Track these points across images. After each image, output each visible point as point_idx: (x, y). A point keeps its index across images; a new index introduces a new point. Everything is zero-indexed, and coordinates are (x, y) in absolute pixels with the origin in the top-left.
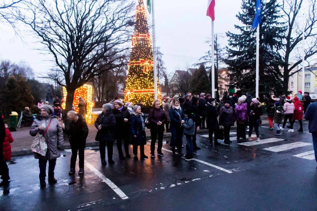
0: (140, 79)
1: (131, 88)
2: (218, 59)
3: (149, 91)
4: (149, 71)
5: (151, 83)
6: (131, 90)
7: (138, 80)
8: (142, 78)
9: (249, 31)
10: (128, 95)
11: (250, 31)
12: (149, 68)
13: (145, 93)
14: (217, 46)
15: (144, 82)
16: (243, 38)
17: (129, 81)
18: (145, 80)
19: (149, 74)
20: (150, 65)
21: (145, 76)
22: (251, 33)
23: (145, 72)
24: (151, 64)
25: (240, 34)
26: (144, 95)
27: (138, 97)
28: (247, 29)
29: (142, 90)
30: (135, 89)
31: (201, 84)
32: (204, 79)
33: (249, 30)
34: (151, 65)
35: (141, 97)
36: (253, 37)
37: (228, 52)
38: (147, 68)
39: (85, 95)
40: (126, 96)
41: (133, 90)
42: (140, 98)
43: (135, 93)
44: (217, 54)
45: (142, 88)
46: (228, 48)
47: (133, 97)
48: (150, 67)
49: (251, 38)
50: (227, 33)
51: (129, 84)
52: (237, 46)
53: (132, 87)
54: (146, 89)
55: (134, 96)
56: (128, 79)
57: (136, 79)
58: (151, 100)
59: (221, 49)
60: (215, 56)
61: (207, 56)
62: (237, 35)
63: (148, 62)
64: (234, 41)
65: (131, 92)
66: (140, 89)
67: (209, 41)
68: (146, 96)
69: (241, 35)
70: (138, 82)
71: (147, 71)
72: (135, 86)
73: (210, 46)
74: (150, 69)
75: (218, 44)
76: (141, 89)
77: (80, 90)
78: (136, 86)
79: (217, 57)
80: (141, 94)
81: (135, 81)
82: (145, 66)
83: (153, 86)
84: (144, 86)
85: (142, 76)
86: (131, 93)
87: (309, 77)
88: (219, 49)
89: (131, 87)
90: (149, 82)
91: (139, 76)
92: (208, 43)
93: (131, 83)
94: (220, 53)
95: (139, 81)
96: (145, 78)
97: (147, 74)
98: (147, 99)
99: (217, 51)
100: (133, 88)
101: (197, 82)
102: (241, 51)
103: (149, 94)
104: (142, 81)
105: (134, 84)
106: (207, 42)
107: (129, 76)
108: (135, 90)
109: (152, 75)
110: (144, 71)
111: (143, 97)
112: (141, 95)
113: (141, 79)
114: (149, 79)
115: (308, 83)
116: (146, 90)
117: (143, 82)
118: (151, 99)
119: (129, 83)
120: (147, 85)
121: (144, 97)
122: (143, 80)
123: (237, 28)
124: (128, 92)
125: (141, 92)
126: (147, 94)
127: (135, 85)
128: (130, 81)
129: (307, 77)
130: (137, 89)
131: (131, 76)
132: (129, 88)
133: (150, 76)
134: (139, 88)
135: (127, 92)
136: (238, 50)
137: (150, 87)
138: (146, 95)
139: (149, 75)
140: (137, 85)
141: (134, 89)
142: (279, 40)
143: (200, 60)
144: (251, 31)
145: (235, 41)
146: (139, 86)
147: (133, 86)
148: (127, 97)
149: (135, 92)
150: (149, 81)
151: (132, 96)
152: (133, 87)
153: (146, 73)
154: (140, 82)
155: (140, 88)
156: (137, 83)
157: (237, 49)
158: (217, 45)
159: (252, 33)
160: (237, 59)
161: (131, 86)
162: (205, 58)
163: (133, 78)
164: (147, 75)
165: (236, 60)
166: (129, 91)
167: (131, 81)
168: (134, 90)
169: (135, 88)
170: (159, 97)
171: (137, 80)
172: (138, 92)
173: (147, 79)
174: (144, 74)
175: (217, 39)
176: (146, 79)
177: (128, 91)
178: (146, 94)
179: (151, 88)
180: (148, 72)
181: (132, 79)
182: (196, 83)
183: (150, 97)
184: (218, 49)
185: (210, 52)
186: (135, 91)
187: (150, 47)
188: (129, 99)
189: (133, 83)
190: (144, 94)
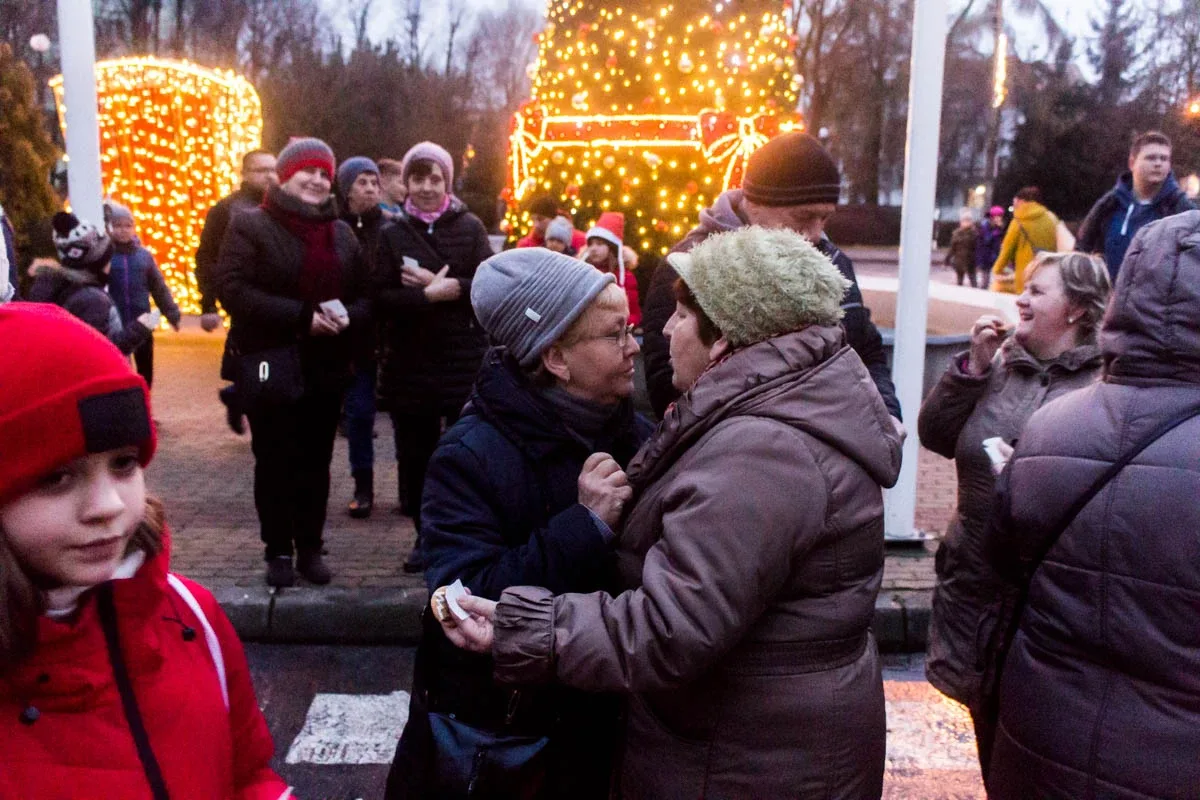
0: (596, 27)
3: (649, 130)
5: (686, 58)
7: (583, 37)
8: (610, 17)
13: (617, 144)
15: (621, 49)
18: (630, 29)
26: (610, 160)
27: (564, 175)
29: (605, 119)
30: (557, 110)
35: (588, 175)
42: (579, 180)
43: (548, 138)
45: (600, 102)
47: (536, 174)
54: (634, 111)
55: (541, 169)
58: (664, 206)
65: (527, 134)
66: (585, 107)
68: (622, 171)
70: (582, 48)
72: (558, 87)
76: (592, 112)
78: (567, 84)
80: (592, 150)
81: (565, 44)
84: (619, 81)
86: (526, 139)
90: (666, 53)
95: (589, 38)
96: (634, 18)
98: (633, 190)
103: (647, 155)
104: (604, 43)
105: (558, 65)
108: (551, 119)
111: (598, 173)
112: (587, 154)
113: (603, 23)
114: (669, 26)
116: (626, 117)
117: (612, 53)
118: (663, 193)
120: (646, 73)
121: (610, 175)
122: (619, 35)
125: (594, 131)
126: (639, 150)
127: (561, 76)
130: (567, 105)
134: (581, 99)
137: (673, 93)
138: (622, 158)
140: (572, 72)
141: (546, 108)
146: (587, 81)
149: (554, 132)
150: (671, 40)
154: (595, 48)
156: (576, 59)
168: (547, 122)
169: (554, 103)
171: (581, 31)
172: (571, 131)
173: (655, 21)
176: (642, 25)
178: (625, 149)
179: (677, 106)
183: (655, 177)
186: (550, 126)
190: (608, 151)
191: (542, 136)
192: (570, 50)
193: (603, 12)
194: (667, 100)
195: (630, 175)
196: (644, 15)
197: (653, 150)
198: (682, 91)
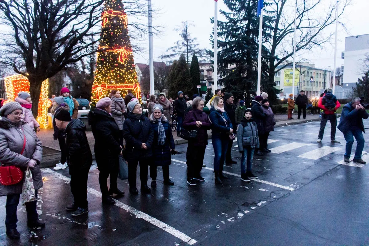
0: (114, 71)
1: (102, 82)
2: (188, 51)
3: (127, 87)
4: (126, 60)
5: (129, 76)
6: (102, 84)
7: (112, 72)
8: (116, 69)
9: (235, 19)
10: (98, 91)
11: (237, 19)
12: (125, 57)
14: (187, 35)
15: (119, 74)
16: (229, 26)
17: (99, 73)
18: (120, 71)
19: (125, 64)
20: (127, 52)
21: (122, 66)
22: (238, 21)
23: (120, 61)
24: (128, 51)
25: (225, 21)
28: (234, 15)
29: (118, 85)
30: (108, 84)
33: (236, 17)
34: (128, 53)
36: (240, 26)
37: (212, 42)
38: (124, 57)
40: (95, 93)
41: (105, 84)
43: (108, 88)
44: (187, 46)
45: (117, 82)
46: (212, 37)
47: (105, 94)
48: (127, 56)
49: (239, 26)
50: (211, 20)
51: (99, 77)
52: (223, 35)
53: (104, 81)
54: (123, 84)
55: (106, 93)
56: (97, 69)
57: (109, 70)
59: (192, 40)
61: (176, 47)
62: (222, 23)
63: (125, 48)
64: (220, 30)
65: (102, 87)
66: (114, 83)
67: (178, 29)
69: (227, 23)
70: (112, 74)
71: (124, 60)
72: (107, 80)
73: (180, 34)
74: (127, 58)
75: (188, 34)
76: (116, 84)
78: (110, 79)
79: (187, 48)
81: (108, 73)
82: (120, 53)
83: (131, 80)
84: (119, 79)
85: (117, 67)
86: (102, 88)
87: (279, 75)
88: (190, 39)
89: (103, 80)
90: (126, 75)
91: (113, 67)
92: (177, 31)
93: (102, 76)
94: (191, 45)
95: (113, 72)
96: (121, 69)
97: (124, 63)
99: (187, 42)
100: (105, 82)
101: (176, 77)
102: (227, 41)
103: (126, 90)
104: (117, 73)
105: (107, 76)
106: (176, 30)
107: (99, 66)
108: (108, 85)
109: (130, 65)
110: (119, 61)
113: (115, 70)
114: (126, 71)
115: (278, 82)
116: (122, 85)
119: (98, 75)
120: (124, 78)
122: (118, 72)
123: (222, 14)
124: (98, 87)
125: (117, 87)
126: (125, 90)
127: (108, 78)
128: (100, 73)
129: (277, 75)
130: (111, 83)
131: (102, 66)
132: (99, 82)
133: (127, 67)
134: (113, 82)
135: (97, 87)
136: (224, 40)
137: (128, 81)
138: (122, 91)
139: (125, 65)
140: (110, 77)
141: (106, 83)
142: (268, 31)
143: (167, 51)
144: (238, 18)
146: (114, 79)
147: (105, 79)
148: (97, 94)
149: (109, 87)
150: (127, 73)
151: (103, 92)
152: (105, 80)
153: (122, 63)
154: (114, 74)
155: (115, 82)
156: (111, 76)
158: (187, 34)
159: (240, 22)
160: (222, 51)
161: (102, 79)
162: (174, 49)
163: (104, 69)
164: (124, 65)
165: (221, 53)
166: (100, 85)
167: (102, 73)
168: (107, 85)
169: (107, 82)
170: (139, 94)
171: (111, 71)
172: (112, 87)
173: (124, 70)
174: (119, 64)
175: (187, 28)
176: (122, 71)
177: (99, 85)
178: (122, 90)
179: (129, 83)
180: (125, 62)
181: (103, 70)
184: (188, 39)
185: (179, 43)
186: (108, 86)
187: (126, 28)
188: (100, 96)
189: (104, 75)
191: (106, 88)
192: (109, 74)
193: (115, 68)
194: (127, 82)
195: (124, 94)
196: (123, 69)
197: (127, 90)
198: (129, 81)
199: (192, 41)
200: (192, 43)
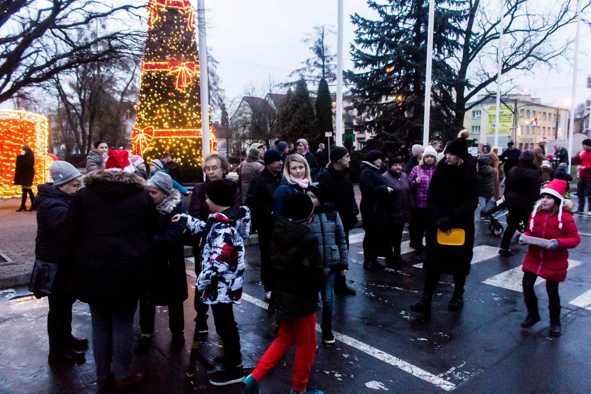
0: (167, 105)
1: (146, 124)
2: (325, 75)
3: (189, 133)
4: (189, 86)
5: (194, 114)
6: (145, 128)
7: (163, 107)
8: (172, 102)
9: (396, 16)
10: (139, 140)
11: (398, 15)
12: (188, 80)
13: (180, 137)
14: (323, 50)
15: (177, 111)
16: (384, 28)
17: (141, 109)
18: (179, 106)
19: (188, 92)
20: (190, 72)
21: (180, 97)
22: (399, 18)
23: (179, 87)
24: (193, 70)
25: (378, 20)
26: (178, 142)
27: (163, 146)
28: (392, 9)
29: (174, 130)
30: (157, 128)
31: (299, 120)
32: (305, 110)
33: (396, 13)
34: (194, 74)
35: (171, 146)
36: (403, 28)
37: (353, 57)
38: (185, 80)
39: (29, 138)
40: (135, 144)
41: (151, 128)
42: (168, 148)
43: (155, 136)
44: (323, 67)
45: (172, 125)
46: (354, 48)
47: (151, 146)
48: (192, 78)
49: (401, 29)
50: (352, 17)
51: (143, 116)
52: (373, 45)
53: (149, 124)
54: (183, 128)
55: (153, 144)
56: (140, 103)
57: (158, 103)
58: (194, 154)
59: (331, 57)
60: (320, 70)
61: (305, 69)
62: (372, 23)
63: (187, 65)
64: (367, 35)
65: (146, 134)
66: (168, 127)
67: (308, 39)
68: (182, 145)
69: (381, 23)
70: (163, 110)
71: (185, 85)
72: (156, 121)
73: (310, 48)
74: (191, 82)
75: (325, 47)
76: (169, 128)
77: (15, 127)
78: (159, 120)
79: (324, 71)
80: (171, 139)
81: (156, 109)
82: (179, 74)
83: (199, 122)
84: (177, 120)
85: (172, 98)
86: (146, 136)
87: (479, 116)
88: (329, 56)
89: (147, 122)
90: (189, 113)
91: (165, 98)
92: (307, 42)
93: (146, 114)
94: (330, 65)
95: (165, 108)
96: (179, 103)
97: (185, 92)
98: (186, 150)
99: (323, 60)
100: (151, 125)
102: (380, 55)
103: (188, 140)
104: (172, 110)
105: (154, 115)
106: (305, 41)
107: (142, 97)
108: (156, 130)
109: (196, 95)
110: (177, 87)
111: (174, 145)
112: (170, 140)
113: (170, 104)
114: (189, 105)
115: (476, 127)
116: (181, 130)
117: (174, 112)
118: (194, 150)
119: (141, 113)
120: (185, 118)
121: (178, 146)
122: (175, 107)
123: (372, 8)
124: (140, 134)
125: (172, 134)
126: (186, 139)
127: (156, 118)
128: (143, 108)
129: (476, 116)
130: (161, 126)
131: (147, 96)
132: (141, 126)
133: (191, 98)
134: (166, 124)
135: (138, 133)
136: (374, 54)
137: (192, 124)
138: (181, 141)
139: (188, 95)
140: (160, 117)
141: (153, 127)
142: (453, 36)
143: (290, 76)
144: (401, 15)
145: (368, 33)
146: (166, 120)
147: (152, 119)
148: (138, 145)
149: (158, 134)
150: (190, 109)
151: (148, 142)
152: (152, 121)
153: (181, 91)
154: (168, 111)
155: (168, 125)
156: (161, 113)
157: (372, 51)
158: (323, 47)
159: (402, 21)
160: (371, 72)
161: (146, 120)
162: (301, 72)
163: (150, 101)
164: (185, 94)
165: (369, 75)
166: (142, 131)
167: (147, 108)
168: (154, 131)
169: (155, 126)
170: (212, 146)
171: (162, 105)
172: (163, 134)
173: (185, 104)
174: (177, 93)
175: (323, 37)
176: (181, 105)
177: (140, 131)
178: (182, 138)
179: (193, 127)
180: (187, 89)
181: (149, 104)
182: (290, 119)
183: (191, 146)
184: (325, 55)
185: (310, 62)
186: (156, 132)
187: (191, 30)
188: (143, 149)
189: (151, 114)
190: (177, 139)
191: (153, 135)
192: (158, 111)
193: (170, 101)
194: (191, 125)
195: (184, 146)
196: (183, 102)
197: (190, 139)
198: (195, 123)
199: (332, 59)
200: (331, 63)
